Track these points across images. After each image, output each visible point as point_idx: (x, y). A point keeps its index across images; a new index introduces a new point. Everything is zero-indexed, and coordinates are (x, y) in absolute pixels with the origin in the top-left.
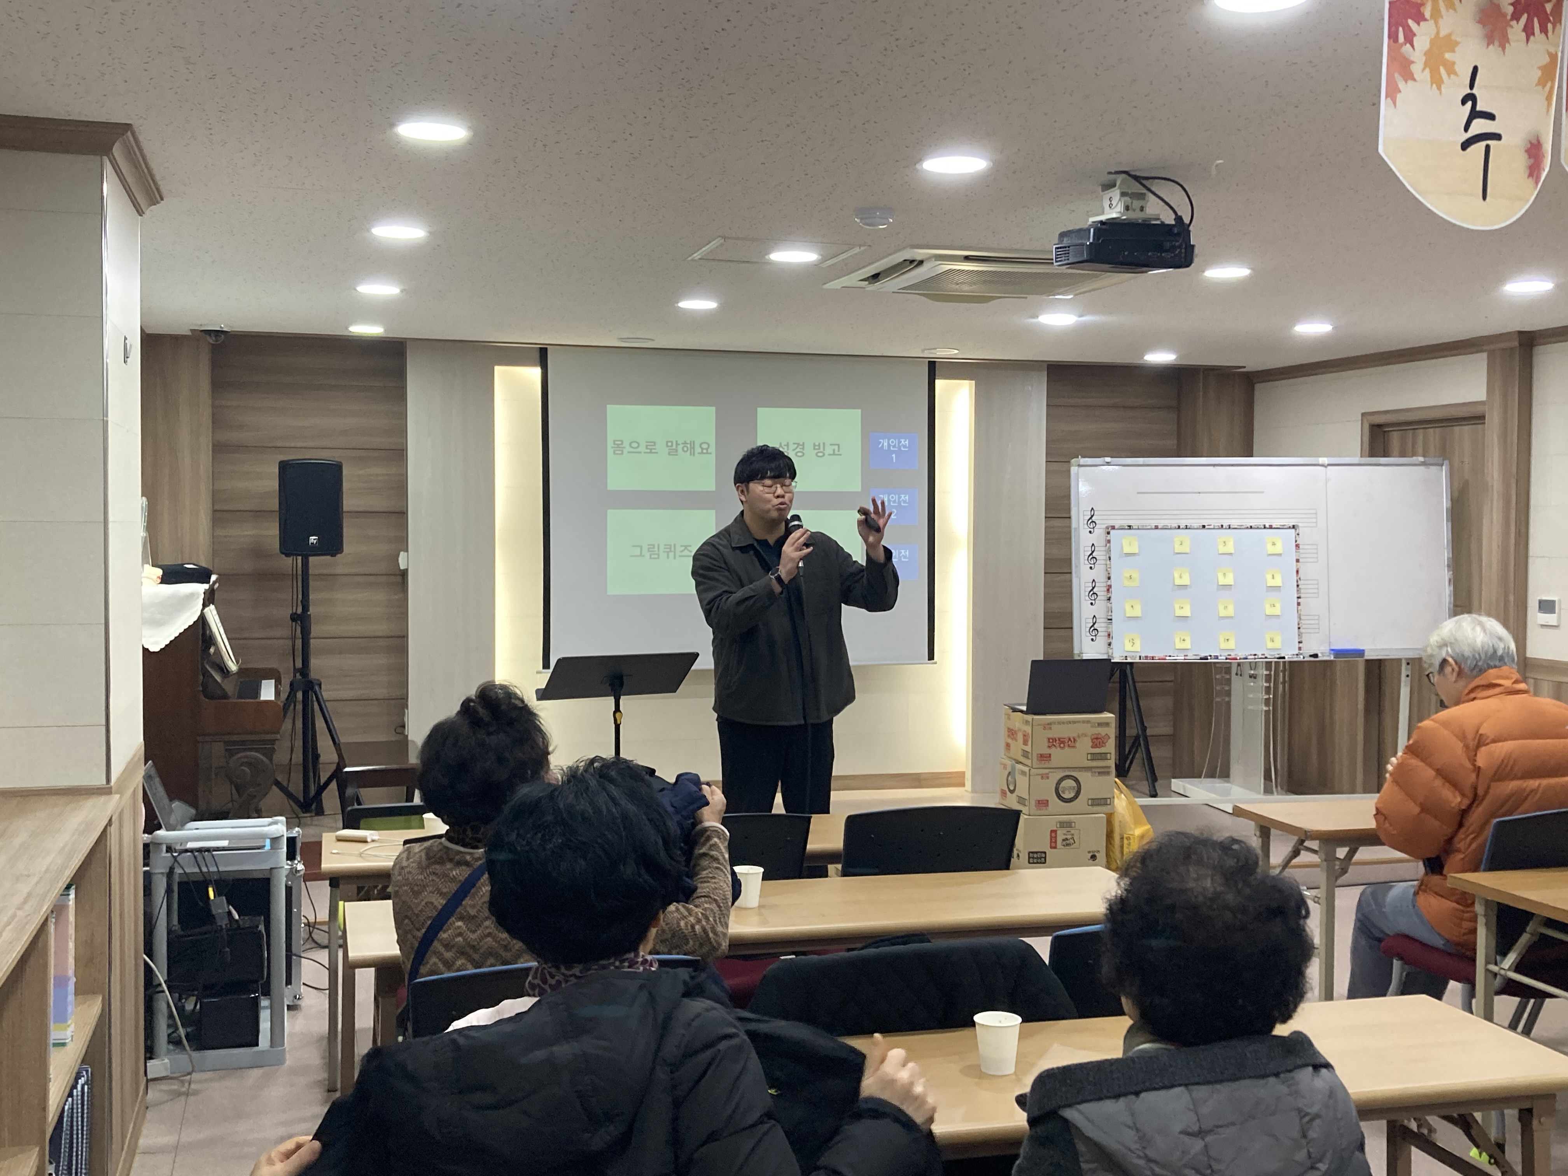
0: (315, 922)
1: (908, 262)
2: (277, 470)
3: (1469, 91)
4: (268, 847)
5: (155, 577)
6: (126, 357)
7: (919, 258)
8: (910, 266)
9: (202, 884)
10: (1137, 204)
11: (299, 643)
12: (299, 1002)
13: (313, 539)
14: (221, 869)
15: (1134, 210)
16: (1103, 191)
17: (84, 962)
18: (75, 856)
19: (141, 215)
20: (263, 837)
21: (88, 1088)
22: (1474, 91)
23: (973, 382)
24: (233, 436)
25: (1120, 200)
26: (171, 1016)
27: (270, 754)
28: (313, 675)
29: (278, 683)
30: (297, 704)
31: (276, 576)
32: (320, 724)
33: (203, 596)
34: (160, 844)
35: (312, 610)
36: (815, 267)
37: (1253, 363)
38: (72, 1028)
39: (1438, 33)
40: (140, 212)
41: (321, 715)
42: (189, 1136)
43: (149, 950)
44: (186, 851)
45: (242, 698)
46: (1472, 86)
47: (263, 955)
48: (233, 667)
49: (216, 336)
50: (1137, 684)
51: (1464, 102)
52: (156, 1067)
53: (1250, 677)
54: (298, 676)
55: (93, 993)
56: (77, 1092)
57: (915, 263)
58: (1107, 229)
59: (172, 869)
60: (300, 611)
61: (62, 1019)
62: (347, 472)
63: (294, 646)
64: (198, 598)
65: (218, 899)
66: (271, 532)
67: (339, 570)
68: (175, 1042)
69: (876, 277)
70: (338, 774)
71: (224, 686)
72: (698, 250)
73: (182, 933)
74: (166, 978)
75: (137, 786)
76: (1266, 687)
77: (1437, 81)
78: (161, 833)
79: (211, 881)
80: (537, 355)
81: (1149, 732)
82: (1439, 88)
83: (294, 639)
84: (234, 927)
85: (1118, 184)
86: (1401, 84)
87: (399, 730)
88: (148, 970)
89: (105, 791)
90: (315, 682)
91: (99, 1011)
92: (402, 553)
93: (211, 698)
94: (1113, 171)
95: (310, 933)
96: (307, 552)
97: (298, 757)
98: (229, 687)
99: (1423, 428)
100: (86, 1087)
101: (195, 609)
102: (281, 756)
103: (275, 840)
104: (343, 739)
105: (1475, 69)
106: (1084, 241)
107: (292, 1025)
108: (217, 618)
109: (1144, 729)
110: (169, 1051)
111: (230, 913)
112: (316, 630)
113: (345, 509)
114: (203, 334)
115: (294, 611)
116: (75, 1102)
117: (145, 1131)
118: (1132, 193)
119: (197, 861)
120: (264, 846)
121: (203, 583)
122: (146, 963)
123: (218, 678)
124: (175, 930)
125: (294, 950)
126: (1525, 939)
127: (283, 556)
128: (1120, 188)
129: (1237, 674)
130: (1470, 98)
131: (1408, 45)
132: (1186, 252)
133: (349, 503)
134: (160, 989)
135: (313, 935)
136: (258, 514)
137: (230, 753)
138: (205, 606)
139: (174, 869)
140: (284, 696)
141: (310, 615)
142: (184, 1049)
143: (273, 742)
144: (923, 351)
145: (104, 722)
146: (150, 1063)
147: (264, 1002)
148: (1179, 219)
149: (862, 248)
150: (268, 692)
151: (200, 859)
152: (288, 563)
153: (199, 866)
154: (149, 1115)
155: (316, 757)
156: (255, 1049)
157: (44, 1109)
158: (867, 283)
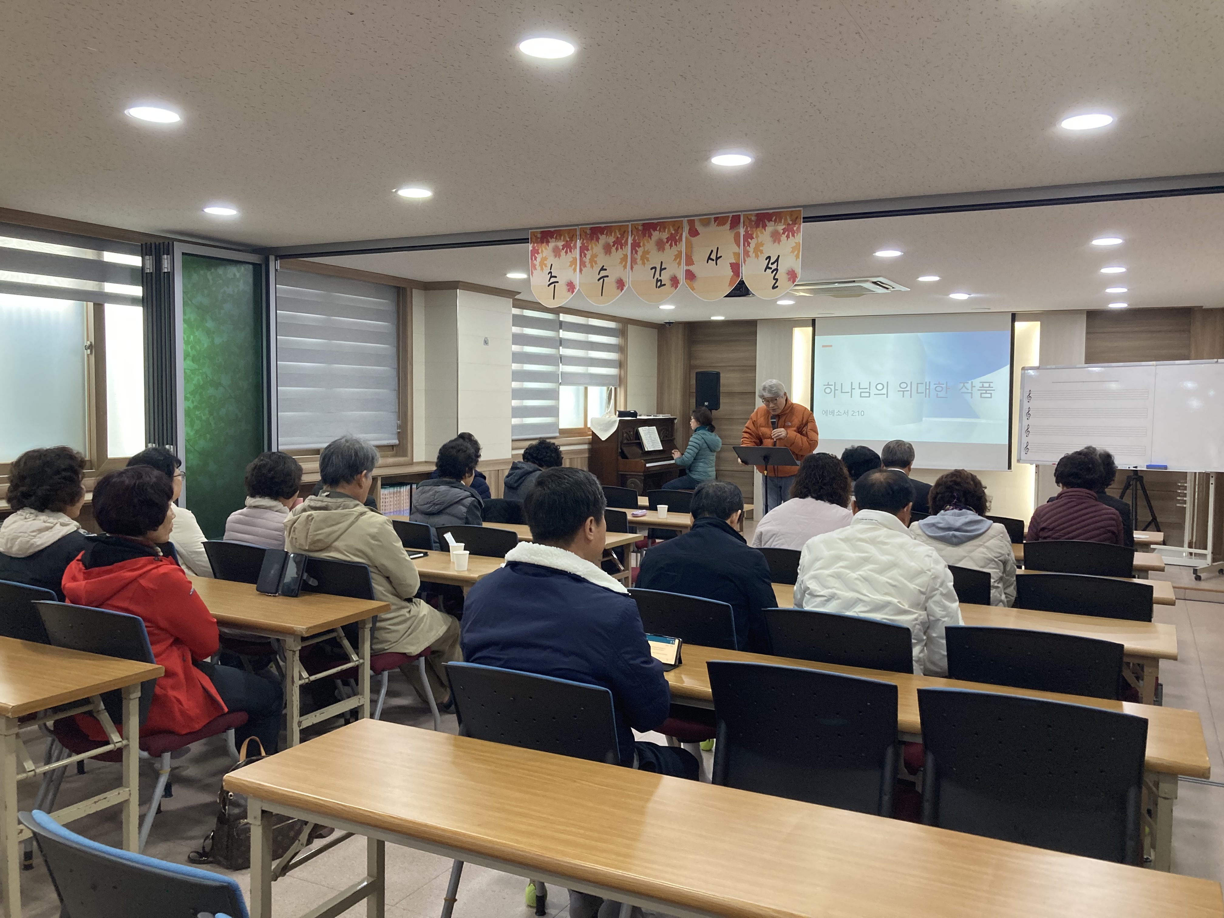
13: (706, 403)
22: (551, 271)
23: (1040, 322)
24: (697, 362)
39: (543, 256)
46: (551, 269)
51: (549, 274)
80: (811, 322)
82: (543, 271)
93: (623, 458)
105: (552, 265)
109: (1155, 518)
144: (1011, 308)
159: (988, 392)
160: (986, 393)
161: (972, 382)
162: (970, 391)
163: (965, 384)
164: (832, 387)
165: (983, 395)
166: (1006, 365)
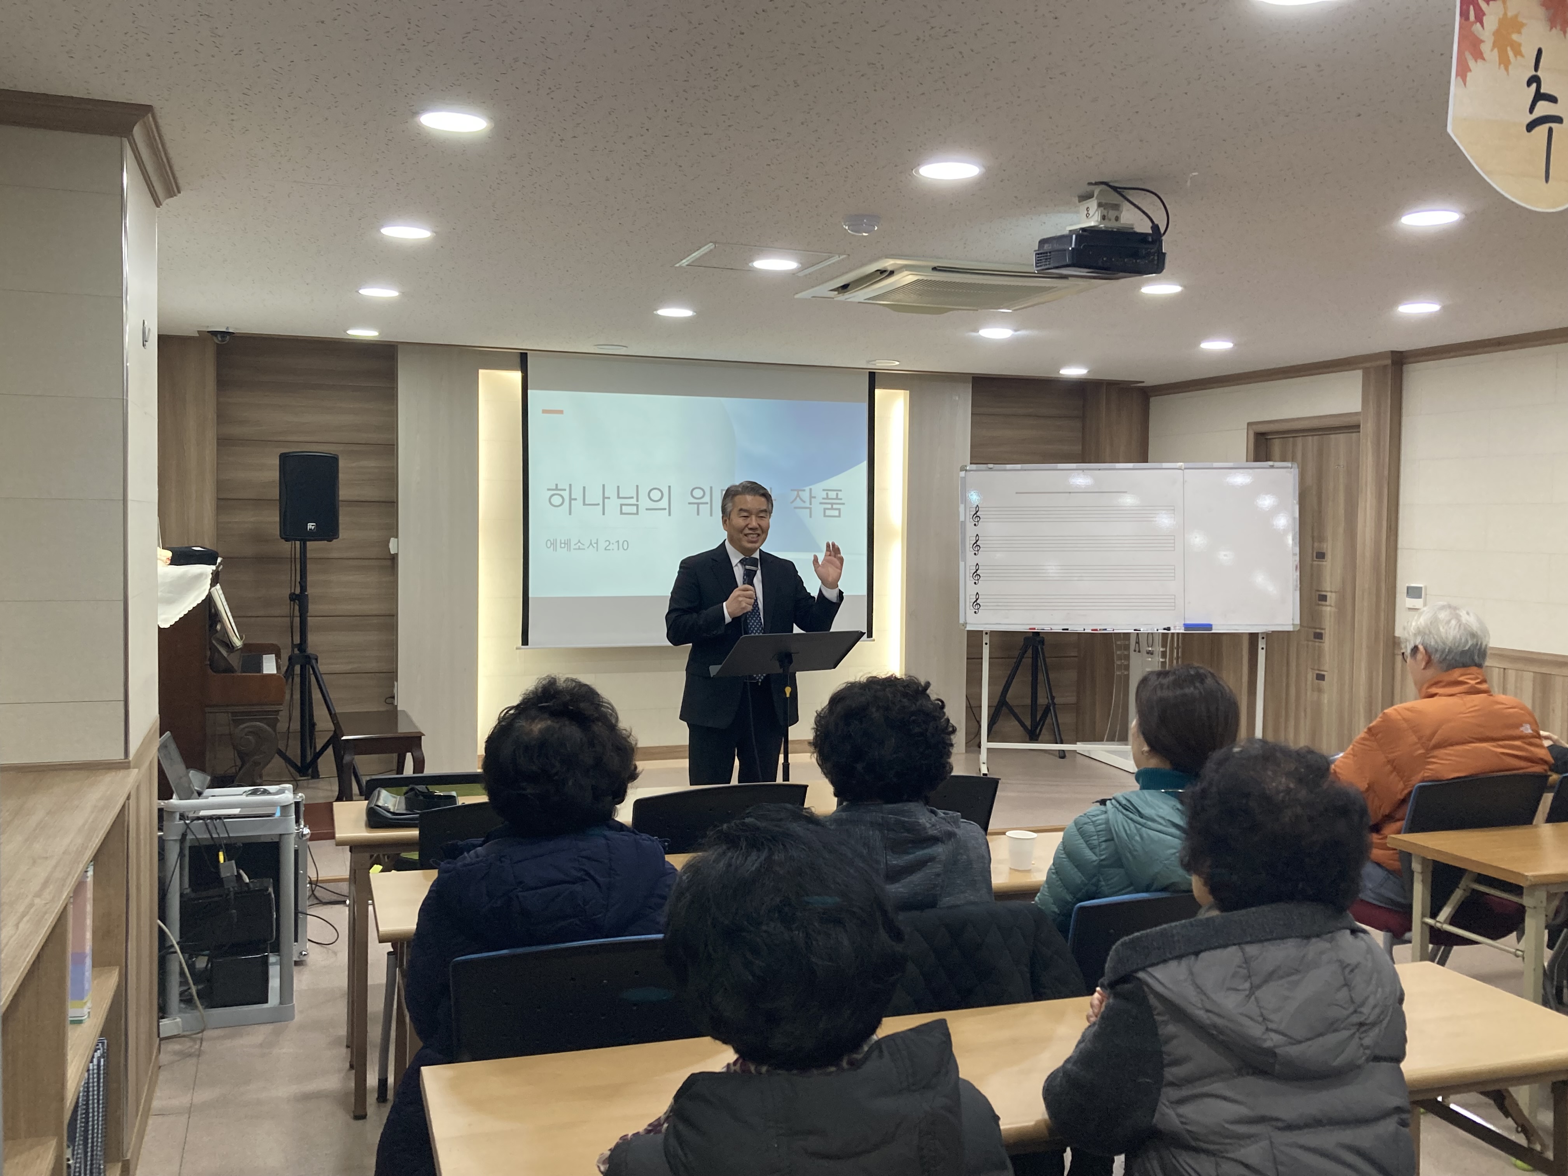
0: (317, 880)
1: (879, 272)
2: (278, 462)
3: (1534, 73)
4: (278, 814)
5: (165, 559)
6: (145, 341)
7: (890, 269)
8: (879, 276)
9: (212, 849)
10: (1112, 214)
11: (297, 620)
12: (305, 958)
13: (311, 526)
14: (231, 835)
15: (1110, 220)
16: (1080, 202)
17: (102, 934)
18: (95, 836)
19: (158, 206)
20: (273, 804)
21: (104, 1061)
22: (1539, 73)
23: (908, 392)
24: (236, 431)
25: (1097, 210)
26: (182, 973)
27: (273, 724)
28: (310, 650)
29: (278, 657)
30: (295, 676)
31: (276, 559)
32: (316, 695)
33: (211, 576)
34: (174, 812)
35: (310, 591)
36: (793, 274)
37: (1150, 380)
38: (89, 1004)
39: (1505, 14)
40: (158, 204)
41: (317, 686)
42: (204, 1095)
43: (163, 917)
44: (199, 818)
45: (244, 672)
46: (1536, 69)
47: (272, 916)
48: (238, 643)
49: (222, 337)
50: (1047, 659)
51: (1529, 84)
52: (169, 1025)
53: (1148, 653)
54: (296, 651)
55: (110, 964)
56: (93, 1066)
57: (886, 274)
58: (1086, 235)
59: (184, 835)
60: (298, 591)
61: (80, 996)
62: (343, 464)
63: (292, 623)
64: (206, 578)
65: (227, 863)
66: (272, 519)
67: (335, 555)
68: (186, 1000)
69: (845, 288)
70: (335, 740)
71: (228, 659)
72: (689, 255)
73: (193, 895)
74: (178, 940)
75: (153, 758)
76: (1162, 662)
77: (1505, 62)
78: (175, 801)
79: (220, 845)
80: (518, 360)
81: (1056, 701)
82: (1507, 69)
83: (292, 617)
84: (244, 892)
85: (1095, 195)
86: (1471, 63)
87: (389, 701)
88: (162, 934)
89: (124, 765)
90: (311, 656)
91: (117, 980)
92: (392, 539)
93: (216, 671)
94: (1094, 182)
95: (313, 891)
96: (305, 537)
97: (296, 725)
98: (235, 661)
99: (1303, 436)
100: (102, 1060)
101: (203, 588)
102: (282, 726)
103: (285, 808)
104: (338, 709)
105: (1540, 52)
106: (1065, 247)
107: (301, 981)
108: (222, 597)
109: (1053, 698)
110: (180, 1011)
111: (239, 876)
112: (312, 608)
113: (340, 498)
114: (209, 334)
115: (293, 591)
116: (91, 1076)
117: (158, 1093)
118: (1106, 204)
119: (208, 829)
120: (274, 814)
121: (209, 564)
122: (160, 927)
123: (224, 652)
124: (187, 894)
125: (300, 909)
126: (1457, 896)
127: (283, 540)
128: (1097, 198)
129: (1135, 651)
130: (1534, 80)
131: (1478, 24)
132: (1158, 259)
133: (344, 493)
134: (172, 950)
135: (315, 893)
136: (258, 503)
137: (237, 723)
138: (213, 584)
139: (186, 835)
140: (284, 669)
141: (307, 595)
142: (196, 1007)
143: (278, 711)
144: (868, 362)
145: (122, 698)
146: (164, 1022)
147: (273, 959)
148: (1155, 227)
149: (842, 257)
150: (269, 666)
151: (210, 827)
152: (286, 548)
153: (209, 832)
154: (163, 1076)
155: (313, 725)
156: (265, 1006)
157: (62, 1099)
158: (836, 293)
159: (835, 506)
160: (832, 509)
161: (811, 489)
162: (807, 505)
163: (800, 493)
164: (566, 494)
165: (828, 513)
166: (863, 461)
